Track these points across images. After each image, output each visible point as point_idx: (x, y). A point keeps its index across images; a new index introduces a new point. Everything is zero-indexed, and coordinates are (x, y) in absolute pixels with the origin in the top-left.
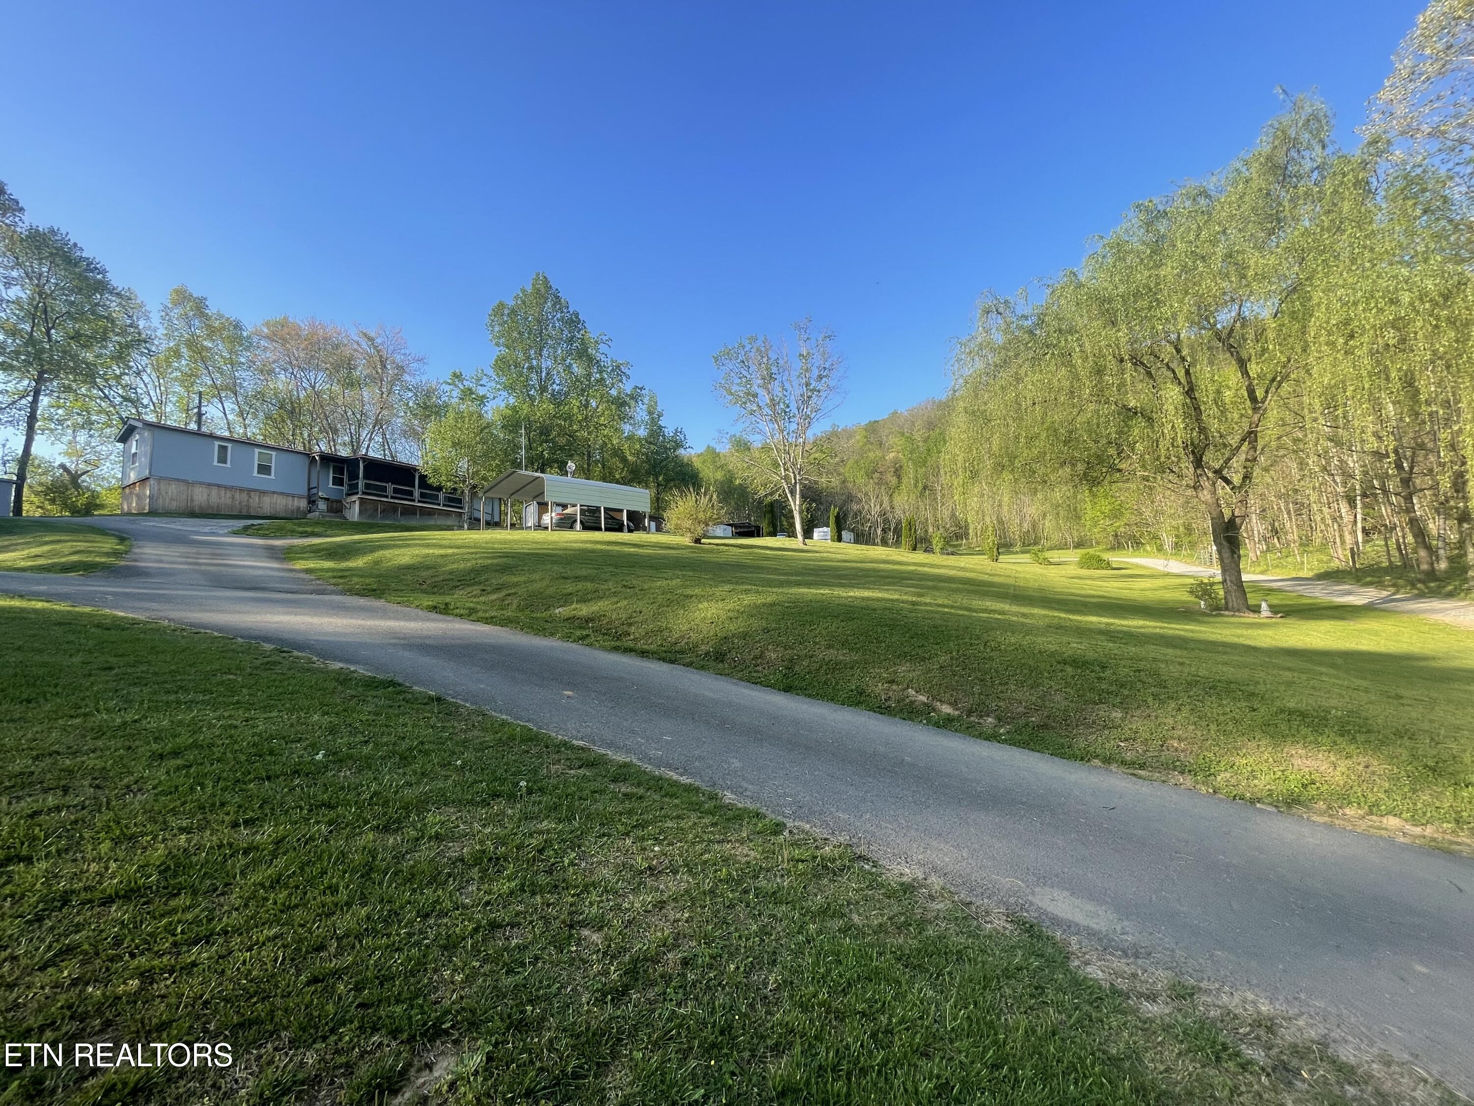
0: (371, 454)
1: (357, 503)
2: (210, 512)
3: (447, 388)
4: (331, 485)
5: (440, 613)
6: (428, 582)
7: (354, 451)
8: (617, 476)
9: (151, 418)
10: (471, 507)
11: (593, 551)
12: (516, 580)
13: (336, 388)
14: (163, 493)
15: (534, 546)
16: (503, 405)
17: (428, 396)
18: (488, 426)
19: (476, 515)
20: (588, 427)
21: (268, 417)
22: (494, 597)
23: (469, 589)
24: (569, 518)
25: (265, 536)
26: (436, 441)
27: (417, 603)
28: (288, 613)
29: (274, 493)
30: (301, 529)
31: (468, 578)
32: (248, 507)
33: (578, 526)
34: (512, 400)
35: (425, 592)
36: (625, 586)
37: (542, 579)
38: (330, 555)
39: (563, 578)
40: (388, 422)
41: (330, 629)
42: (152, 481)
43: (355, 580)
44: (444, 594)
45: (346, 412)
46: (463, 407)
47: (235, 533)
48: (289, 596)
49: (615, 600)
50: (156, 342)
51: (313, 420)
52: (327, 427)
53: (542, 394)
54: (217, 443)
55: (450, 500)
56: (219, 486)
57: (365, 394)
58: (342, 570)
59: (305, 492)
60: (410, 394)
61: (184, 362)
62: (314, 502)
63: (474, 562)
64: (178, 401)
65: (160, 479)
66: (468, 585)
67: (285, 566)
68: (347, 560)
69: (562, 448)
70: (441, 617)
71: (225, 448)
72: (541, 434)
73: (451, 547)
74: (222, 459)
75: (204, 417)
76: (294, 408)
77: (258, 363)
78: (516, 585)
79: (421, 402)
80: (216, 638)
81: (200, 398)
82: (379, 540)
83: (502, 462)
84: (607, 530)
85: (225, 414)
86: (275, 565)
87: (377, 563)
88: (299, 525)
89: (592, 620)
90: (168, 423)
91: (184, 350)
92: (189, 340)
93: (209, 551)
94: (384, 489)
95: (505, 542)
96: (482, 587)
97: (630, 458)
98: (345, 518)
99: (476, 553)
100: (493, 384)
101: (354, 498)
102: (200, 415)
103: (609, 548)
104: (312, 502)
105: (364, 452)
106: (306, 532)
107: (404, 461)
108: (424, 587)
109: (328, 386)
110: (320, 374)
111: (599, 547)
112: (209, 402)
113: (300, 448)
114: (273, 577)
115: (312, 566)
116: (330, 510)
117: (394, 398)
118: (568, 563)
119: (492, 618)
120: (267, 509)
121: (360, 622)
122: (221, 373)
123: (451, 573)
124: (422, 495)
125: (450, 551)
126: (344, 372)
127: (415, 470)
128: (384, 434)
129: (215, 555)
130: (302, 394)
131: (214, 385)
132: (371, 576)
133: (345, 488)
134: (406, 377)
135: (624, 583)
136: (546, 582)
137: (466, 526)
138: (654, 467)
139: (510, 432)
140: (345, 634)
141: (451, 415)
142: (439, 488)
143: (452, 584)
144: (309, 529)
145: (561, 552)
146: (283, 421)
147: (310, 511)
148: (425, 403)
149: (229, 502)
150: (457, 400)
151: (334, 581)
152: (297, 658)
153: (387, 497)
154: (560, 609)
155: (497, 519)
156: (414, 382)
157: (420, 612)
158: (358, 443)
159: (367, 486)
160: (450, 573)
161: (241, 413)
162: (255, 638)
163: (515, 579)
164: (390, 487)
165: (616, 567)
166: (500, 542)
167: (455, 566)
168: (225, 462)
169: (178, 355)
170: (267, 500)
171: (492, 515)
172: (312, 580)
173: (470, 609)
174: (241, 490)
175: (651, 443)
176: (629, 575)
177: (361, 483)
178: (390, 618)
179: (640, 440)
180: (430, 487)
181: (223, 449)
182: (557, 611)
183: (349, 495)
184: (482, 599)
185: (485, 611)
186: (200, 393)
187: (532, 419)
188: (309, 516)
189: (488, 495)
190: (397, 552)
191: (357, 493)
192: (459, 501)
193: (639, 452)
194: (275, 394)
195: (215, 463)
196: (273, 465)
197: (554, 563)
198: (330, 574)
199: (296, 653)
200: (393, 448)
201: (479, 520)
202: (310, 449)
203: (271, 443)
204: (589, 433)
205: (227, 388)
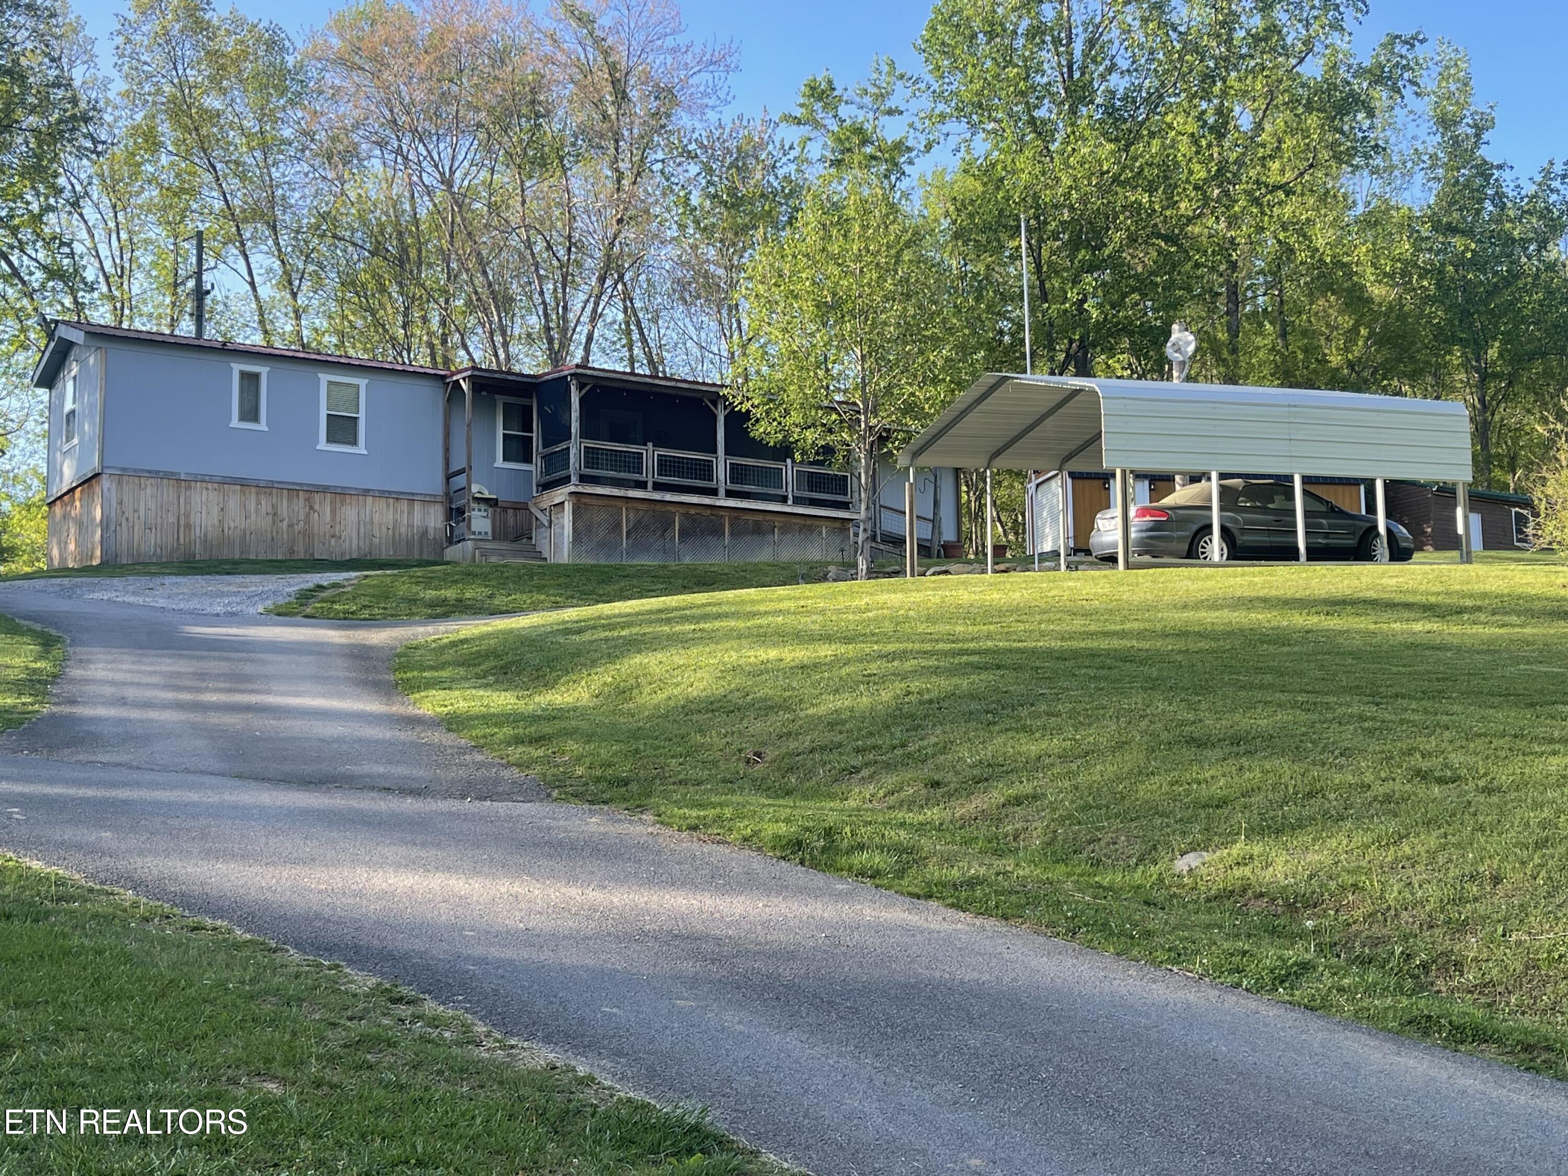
0: (600, 362)
1: (568, 507)
2: (226, 554)
3: (791, 134)
4: (499, 462)
5: (815, 865)
6: (770, 754)
7: (555, 357)
8: (1335, 360)
9: (102, 315)
10: (875, 506)
11: (1280, 638)
12: (1033, 749)
13: (505, 177)
14: (129, 513)
15: (1078, 624)
16: (955, 163)
17: (740, 167)
18: (915, 240)
19: (889, 524)
20: (1228, 199)
21: (349, 282)
22: (965, 808)
23: (890, 780)
24: (1183, 522)
25: (347, 620)
26: (771, 304)
27: (745, 827)
28: (409, 865)
29: (366, 492)
30: (430, 594)
31: (884, 740)
32: (308, 535)
33: (1215, 546)
34: (981, 146)
35: (761, 786)
36: (1422, 775)
37: (1120, 746)
38: (504, 670)
39: (1192, 741)
40: (637, 261)
41: (515, 921)
42: (105, 482)
43: (573, 746)
44: (815, 794)
45: (529, 245)
46: (840, 189)
47: (283, 613)
48: (409, 805)
49: (1392, 826)
50: (108, 118)
51: (452, 277)
52: (484, 292)
53: (1073, 111)
54: (237, 367)
55: (815, 482)
56: (243, 483)
57: (576, 184)
58: (535, 719)
59: (436, 485)
60: (694, 169)
61: (164, 160)
62: (461, 512)
63: (899, 687)
64: (154, 264)
65: (123, 474)
66: (889, 767)
67: (396, 709)
68: (550, 685)
69: (1144, 286)
70: (818, 879)
71: (256, 377)
72: (1075, 245)
73: (828, 638)
74: (250, 413)
75: (208, 300)
76: (404, 250)
77: (321, 136)
78: (1036, 764)
79: (721, 188)
80: (239, 946)
81: (200, 249)
82: (629, 620)
83: (963, 349)
84: (1317, 554)
85: (252, 284)
86: (373, 706)
87: (623, 692)
88: (428, 582)
89: (1312, 903)
90: (138, 325)
91: (165, 128)
92: (173, 100)
93: (223, 667)
94: (635, 463)
95: (989, 614)
96: (927, 772)
97: (1377, 291)
98: (539, 556)
99: (903, 655)
100: (925, 102)
101: (560, 494)
102: (200, 294)
103: (1333, 623)
104: (456, 514)
105: (577, 356)
106: (444, 602)
107: (683, 372)
108: (759, 769)
109: (484, 174)
110: (465, 143)
111: (1299, 620)
112: (218, 256)
113: (422, 360)
114: (369, 741)
115: (462, 705)
116: (499, 534)
117: (651, 185)
118: (1204, 688)
119: (972, 883)
120: (351, 545)
121: (595, 896)
122: (243, 177)
123: (834, 723)
124: (737, 474)
125: (826, 651)
126: (520, 131)
127: (716, 398)
128: (627, 297)
129: (238, 681)
130: (424, 208)
131: (229, 211)
132: (612, 733)
133: (535, 468)
134: (683, 119)
135: (1417, 761)
136: (1130, 759)
137: (862, 565)
138: (1465, 314)
139: (980, 248)
140: (555, 940)
141: (810, 217)
142: (784, 451)
143: (838, 760)
144: (450, 593)
145: (1169, 645)
146: (383, 290)
147: (451, 541)
148: (732, 191)
149: (265, 523)
150: (820, 169)
151: (516, 752)
152: (434, 1022)
153: (642, 485)
154: (1192, 860)
155: (949, 535)
156: (701, 132)
157: (757, 863)
158: (564, 331)
159: (592, 458)
160: (832, 725)
161: (288, 282)
162: (330, 949)
163: (1031, 747)
164: (650, 454)
165: (1375, 697)
166: (969, 614)
167: (843, 702)
168: (255, 418)
169: (152, 142)
170: (350, 513)
171: (935, 522)
172: (462, 751)
173: (900, 849)
174: (293, 490)
175: (1452, 229)
176: (1430, 730)
177: (575, 448)
178: (673, 883)
179: (1409, 224)
180: (758, 448)
181: (249, 380)
182: (1182, 864)
183: (547, 486)
184: (933, 814)
185: (949, 860)
186: (200, 235)
187: (1046, 196)
188: (452, 552)
189: (925, 460)
190: (678, 657)
191: (566, 480)
192: (840, 485)
193: (1408, 267)
194: (360, 216)
195: (235, 422)
196: (362, 415)
197: (1152, 685)
198: (507, 731)
199: (431, 1006)
200: (652, 336)
201: (899, 542)
202: (447, 361)
203: (357, 353)
204: (1233, 222)
205: (256, 214)
